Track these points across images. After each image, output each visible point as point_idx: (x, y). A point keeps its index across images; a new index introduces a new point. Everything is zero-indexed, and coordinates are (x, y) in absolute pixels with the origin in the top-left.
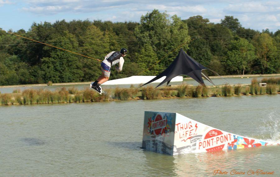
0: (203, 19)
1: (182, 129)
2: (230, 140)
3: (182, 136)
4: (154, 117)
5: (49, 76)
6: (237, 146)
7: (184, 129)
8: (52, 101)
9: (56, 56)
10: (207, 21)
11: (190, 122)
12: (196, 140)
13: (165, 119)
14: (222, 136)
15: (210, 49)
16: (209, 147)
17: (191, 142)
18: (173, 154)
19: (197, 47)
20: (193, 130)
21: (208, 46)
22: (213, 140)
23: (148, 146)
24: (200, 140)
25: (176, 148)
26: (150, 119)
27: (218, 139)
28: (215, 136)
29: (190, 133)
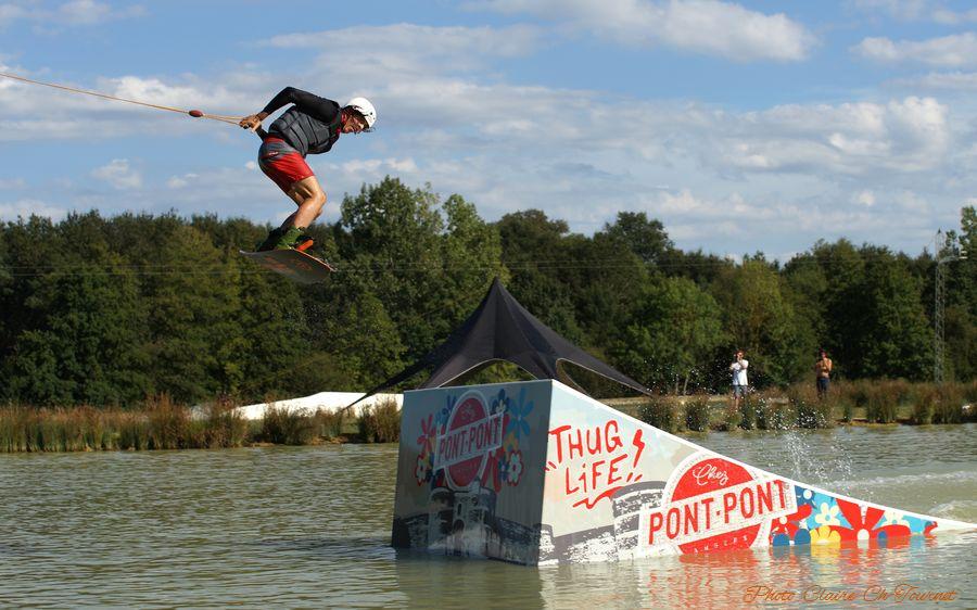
0: (549, 221)
1: (576, 451)
2: (783, 506)
4: (445, 412)
5: (42, 392)
6: (813, 533)
8: (41, 444)
9: (65, 325)
10: (562, 227)
11: (614, 423)
12: (639, 502)
13: (500, 414)
14: (747, 490)
15: (573, 313)
16: (693, 537)
17: (617, 514)
18: (540, 564)
20: (625, 456)
21: (567, 300)
22: (711, 504)
23: (420, 539)
24: (655, 506)
25: (551, 534)
26: (427, 423)
27: (730, 500)
28: (720, 487)
29: (613, 470)
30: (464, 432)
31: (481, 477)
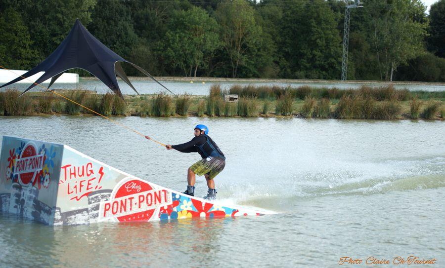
1: (73, 176)
3: (72, 189)
4: (20, 149)
6: (179, 213)
7: (77, 176)
11: (91, 164)
12: (100, 199)
13: (42, 155)
14: (150, 194)
15: (132, 25)
16: (124, 214)
17: (90, 203)
18: (54, 224)
19: (108, 19)
20: (95, 178)
21: (129, 17)
22: (133, 200)
23: (6, 204)
24: (107, 200)
25: (60, 211)
26: (12, 152)
27: (142, 198)
28: (137, 192)
29: (89, 184)
30: (27, 160)
31: (33, 181)
